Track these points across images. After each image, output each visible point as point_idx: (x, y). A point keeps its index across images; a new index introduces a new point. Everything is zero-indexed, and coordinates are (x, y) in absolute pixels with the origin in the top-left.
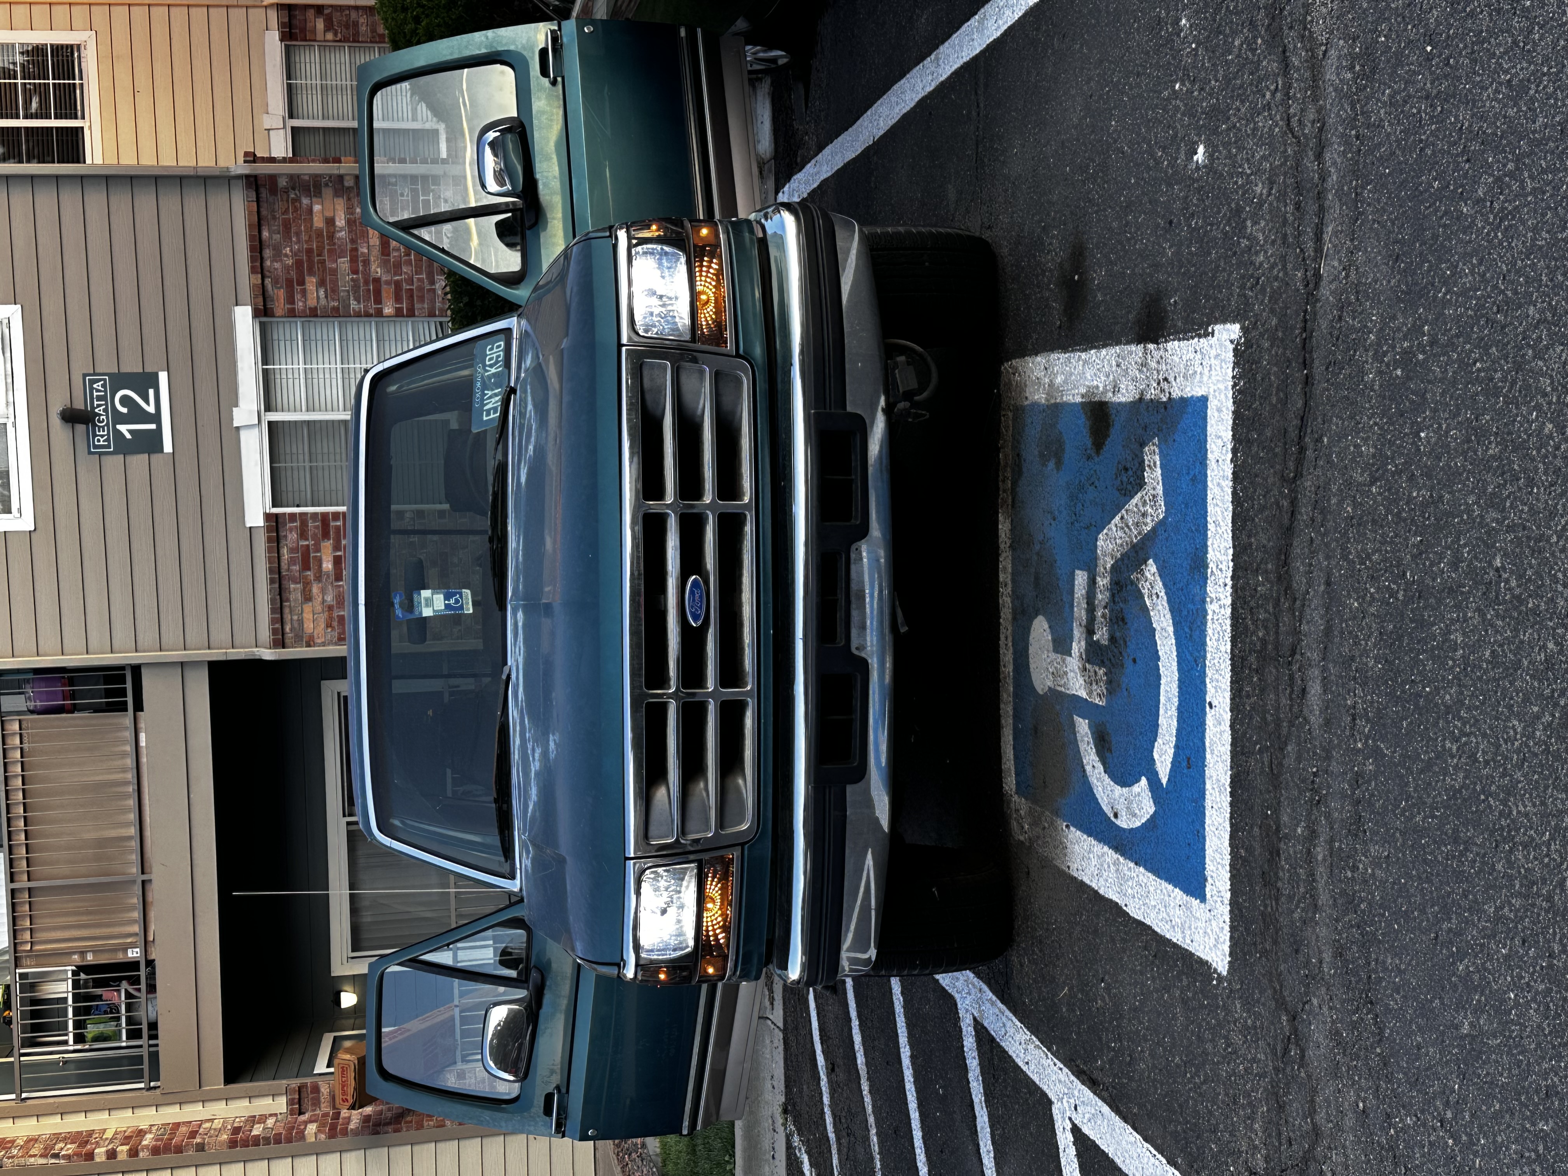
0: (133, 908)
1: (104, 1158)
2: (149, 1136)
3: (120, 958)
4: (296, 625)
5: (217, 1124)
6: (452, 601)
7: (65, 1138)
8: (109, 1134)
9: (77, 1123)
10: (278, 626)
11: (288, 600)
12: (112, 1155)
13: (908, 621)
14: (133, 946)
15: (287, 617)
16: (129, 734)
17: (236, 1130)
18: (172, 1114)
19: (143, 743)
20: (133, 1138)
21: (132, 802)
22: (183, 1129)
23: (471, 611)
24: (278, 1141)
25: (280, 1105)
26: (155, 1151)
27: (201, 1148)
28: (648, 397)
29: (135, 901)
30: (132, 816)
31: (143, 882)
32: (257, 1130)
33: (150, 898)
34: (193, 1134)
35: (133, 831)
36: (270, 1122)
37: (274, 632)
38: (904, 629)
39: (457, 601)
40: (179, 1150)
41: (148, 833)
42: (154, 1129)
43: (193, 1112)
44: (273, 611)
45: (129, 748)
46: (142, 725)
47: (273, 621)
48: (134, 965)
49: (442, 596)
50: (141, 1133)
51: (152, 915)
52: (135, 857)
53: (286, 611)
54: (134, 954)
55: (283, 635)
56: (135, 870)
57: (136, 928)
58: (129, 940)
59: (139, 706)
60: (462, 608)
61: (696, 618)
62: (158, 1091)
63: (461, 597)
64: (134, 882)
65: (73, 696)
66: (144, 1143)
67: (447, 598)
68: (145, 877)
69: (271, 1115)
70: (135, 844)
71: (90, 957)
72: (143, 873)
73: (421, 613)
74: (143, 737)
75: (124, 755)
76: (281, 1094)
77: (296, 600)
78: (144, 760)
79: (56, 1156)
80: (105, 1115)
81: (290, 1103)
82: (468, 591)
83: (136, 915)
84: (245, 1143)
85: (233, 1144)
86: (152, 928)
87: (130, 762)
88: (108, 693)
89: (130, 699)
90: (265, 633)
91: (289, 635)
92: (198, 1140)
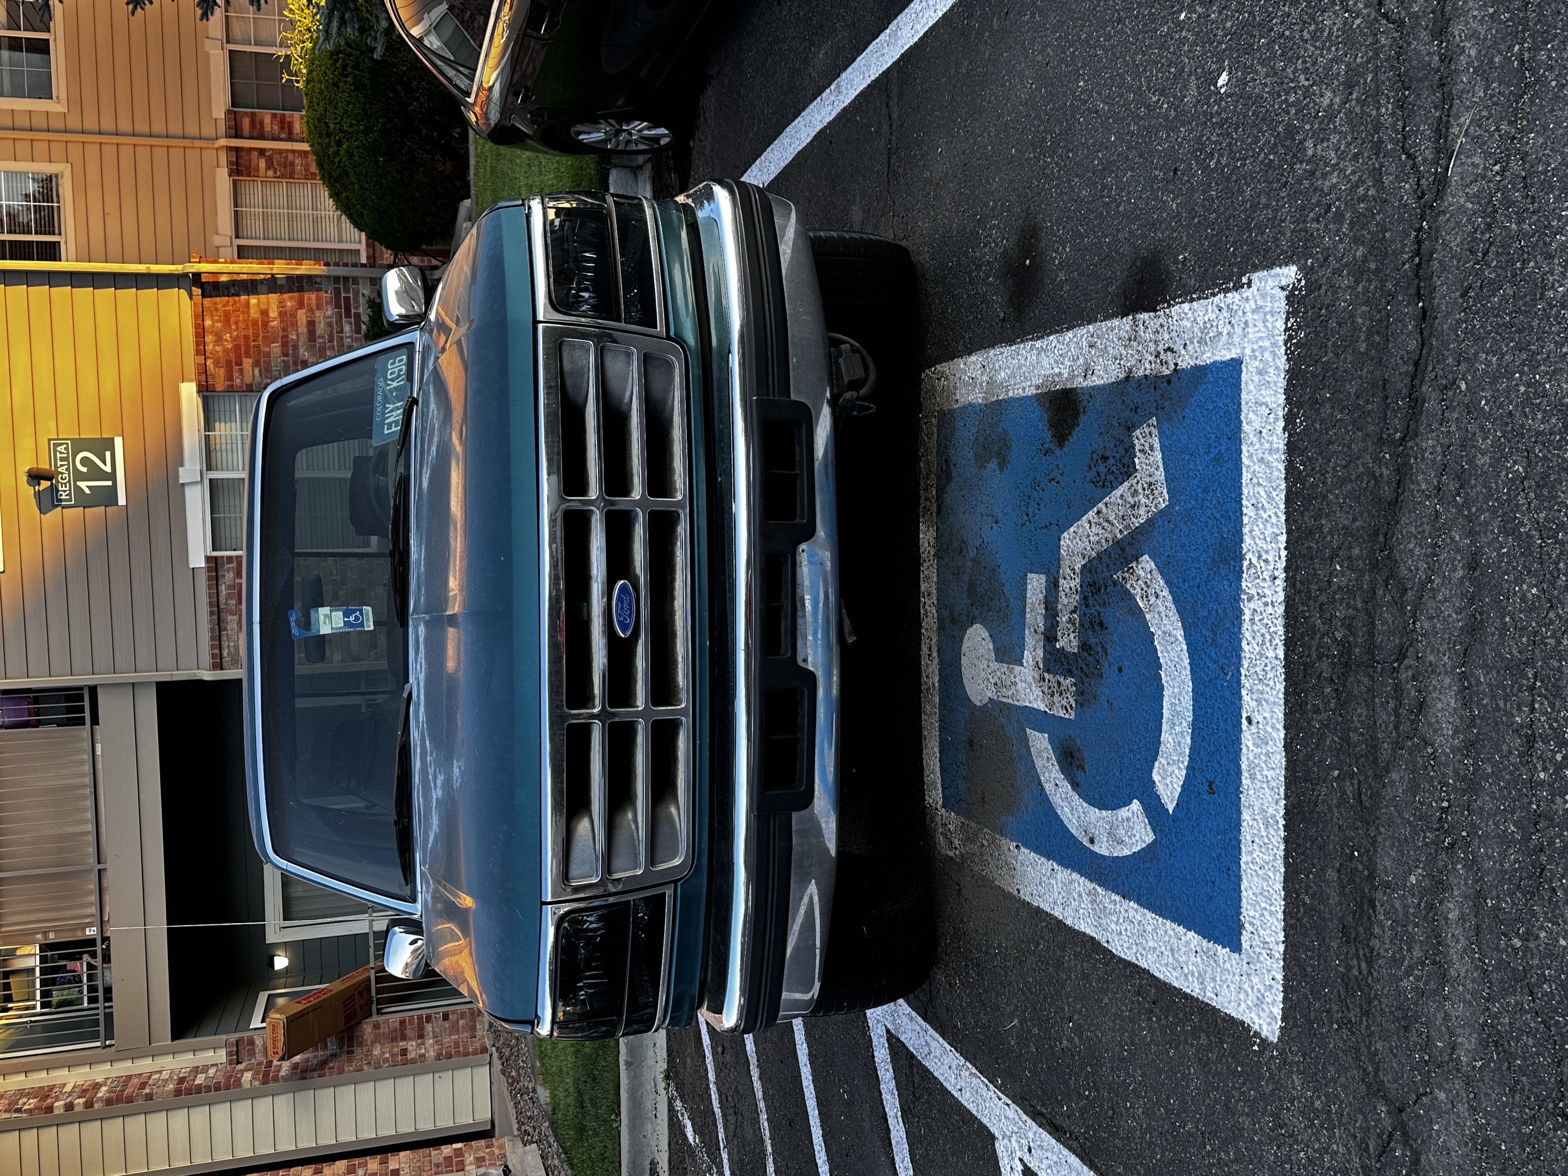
0: (90, 893)
1: (62, 1111)
2: (104, 1089)
3: (78, 936)
4: (232, 650)
5: (165, 1075)
6: (352, 619)
7: (28, 1094)
8: (68, 1089)
9: (40, 1079)
10: (217, 651)
11: (226, 629)
12: (69, 1107)
13: (855, 631)
14: (90, 925)
15: (225, 644)
16: (87, 745)
17: (181, 1080)
18: (124, 1068)
19: (99, 752)
20: (89, 1091)
21: (89, 803)
22: (135, 1081)
23: (372, 628)
24: (217, 1088)
25: (221, 1056)
26: (109, 1102)
27: (149, 1097)
28: (569, 381)
29: (93, 886)
30: (90, 815)
31: (99, 871)
32: (200, 1080)
33: (105, 884)
34: (143, 1085)
35: (90, 827)
36: (212, 1072)
37: (214, 656)
38: (851, 640)
39: (357, 618)
40: (130, 1100)
41: (103, 829)
42: (109, 1081)
43: (144, 1065)
44: (212, 638)
45: (87, 757)
46: (98, 737)
47: (212, 647)
48: (92, 942)
49: (341, 614)
50: (97, 1086)
51: (107, 898)
52: (92, 850)
53: (224, 638)
54: (91, 932)
55: (221, 659)
56: (93, 860)
57: (94, 910)
58: (88, 920)
59: (95, 721)
60: (362, 625)
61: (624, 629)
62: (113, 1049)
63: (361, 614)
64: (91, 870)
65: (37, 713)
66: (99, 1095)
67: (346, 614)
68: (100, 866)
69: (212, 1065)
70: (92, 838)
71: (52, 936)
72: (99, 863)
73: (319, 631)
74: (98, 747)
75: (82, 763)
76: (221, 1047)
77: (232, 629)
78: (100, 766)
79: (19, 1110)
80: (65, 1072)
81: (229, 1054)
82: (369, 608)
83: (94, 898)
84: (189, 1092)
85: (178, 1092)
86: (107, 910)
87: (87, 768)
88: (69, 710)
89: (87, 715)
90: (206, 658)
91: (227, 659)
92: (147, 1091)
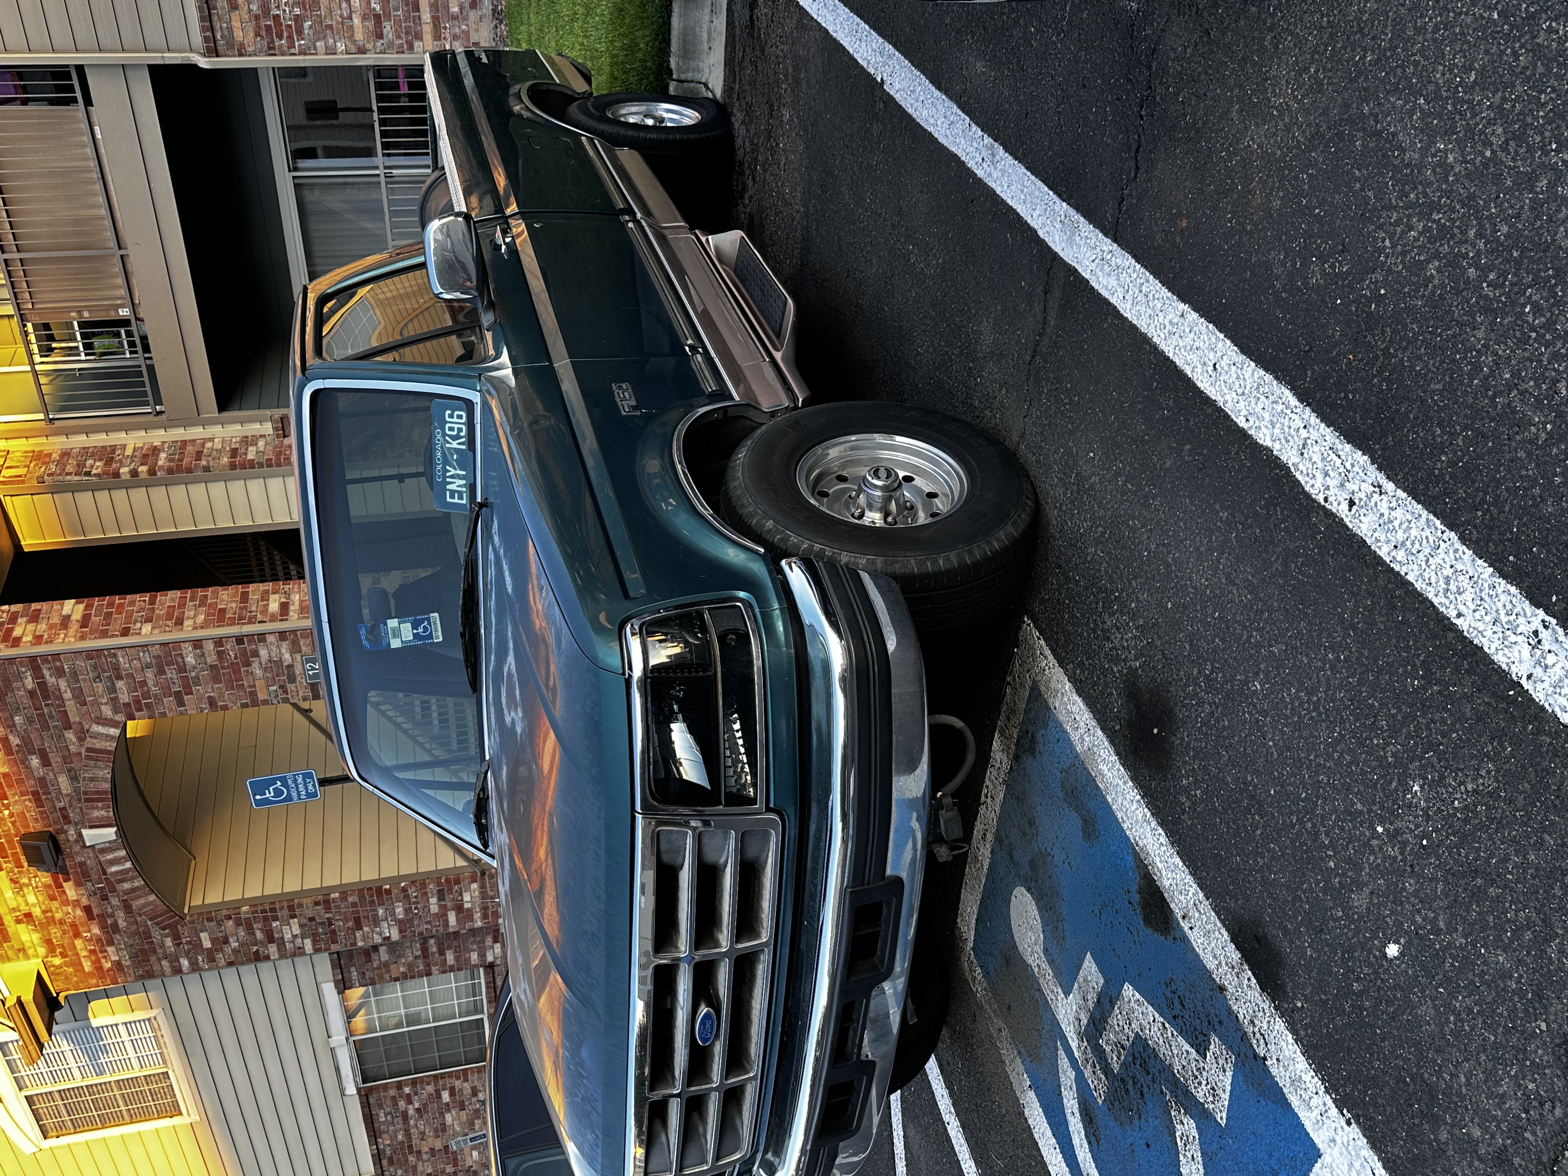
0: (116, 276)
1: (128, 477)
2: (163, 455)
3: (112, 316)
4: (226, 33)
5: (218, 444)
6: (421, 630)
7: (93, 454)
8: (129, 452)
9: (100, 439)
10: (208, 34)
11: (215, 8)
12: (134, 473)
14: (122, 306)
15: (217, 25)
16: (85, 126)
17: (234, 452)
18: (178, 434)
19: (99, 136)
20: (149, 454)
21: (98, 187)
22: (190, 448)
23: (441, 639)
24: (270, 465)
25: (268, 428)
26: (170, 471)
27: (207, 469)
29: (118, 268)
30: (101, 199)
31: (122, 256)
32: (251, 455)
33: (129, 268)
34: (199, 455)
35: (104, 212)
36: (261, 443)
37: (206, 40)
39: (425, 629)
40: (189, 471)
41: (118, 215)
42: (166, 446)
43: (196, 432)
44: (202, 19)
45: (87, 139)
46: (95, 119)
47: (203, 29)
48: (125, 323)
49: (409, 625)
50: (155, 451)
51: (134, 282)
52: (110, 234)
53: (215, 18)
54: (124, 312)
55: (215, 42)
56: (113, 244)
57: (123, 292)
58: (119, 302)
59: (88, 102)
60: (430, 636)
62: (164, 416)
63: (429, 624)
64: (114, 255)
65: (25, 89)
66: (160, 463)
67: (415, 626)
68: (122, 252)
69: (261, 436)
70: (108, 223)
71: (86, 314)
72: (120, 248)
73: (389, 644)
74: (97, 129)
75: (83, 146)
76: (266, 421)
77: (223, 8)
78: (102, 151)
79: (88, 474)
80: (123, 435)
81: (275, 429)
82: (436, 615)
83: (120, 281)
84: (243, 467)
85: (233, 466)
86: (136, 294)
87: (90, 151)
88: (59, 89)
89: (78, 94)
90: (197, 39)
91: (221, 42)
92: (204, 463)
